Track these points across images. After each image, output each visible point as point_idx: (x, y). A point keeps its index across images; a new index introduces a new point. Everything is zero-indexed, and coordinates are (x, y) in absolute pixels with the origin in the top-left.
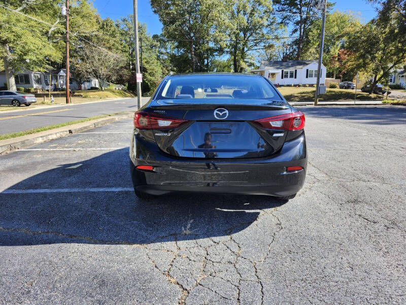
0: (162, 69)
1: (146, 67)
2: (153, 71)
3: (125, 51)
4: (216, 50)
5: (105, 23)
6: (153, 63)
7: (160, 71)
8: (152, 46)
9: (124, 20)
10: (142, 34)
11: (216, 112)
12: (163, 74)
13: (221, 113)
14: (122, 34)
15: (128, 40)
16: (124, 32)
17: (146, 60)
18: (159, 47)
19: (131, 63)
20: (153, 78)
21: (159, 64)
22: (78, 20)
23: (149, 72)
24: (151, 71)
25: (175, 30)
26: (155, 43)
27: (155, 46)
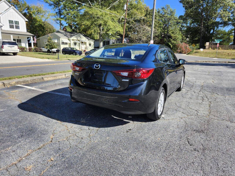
0: (182, 36)
1: (172, 35)
2: (176, 38)
3: (161, 27)
4: (221, 23)
5: (151, 12)
6: (176, 33)
7: (180, 37)
8: (178, 23)
9: (163, 8)
10: (172, 16)
11: (95, 65)
12: (183, 39)
13: (97, 66)
14: (160, 17)
15: (163, 20)
16: (162, 16)
17: (172, 31)
18: (182, 23)
19: (163, 33)
20: (175, 42)
21: (180, 33)
22: (134, 11)
23: (173, 38)
24: (175, 38)
25: (191, 12)
26: (180, 21)
27: (179, 22)
